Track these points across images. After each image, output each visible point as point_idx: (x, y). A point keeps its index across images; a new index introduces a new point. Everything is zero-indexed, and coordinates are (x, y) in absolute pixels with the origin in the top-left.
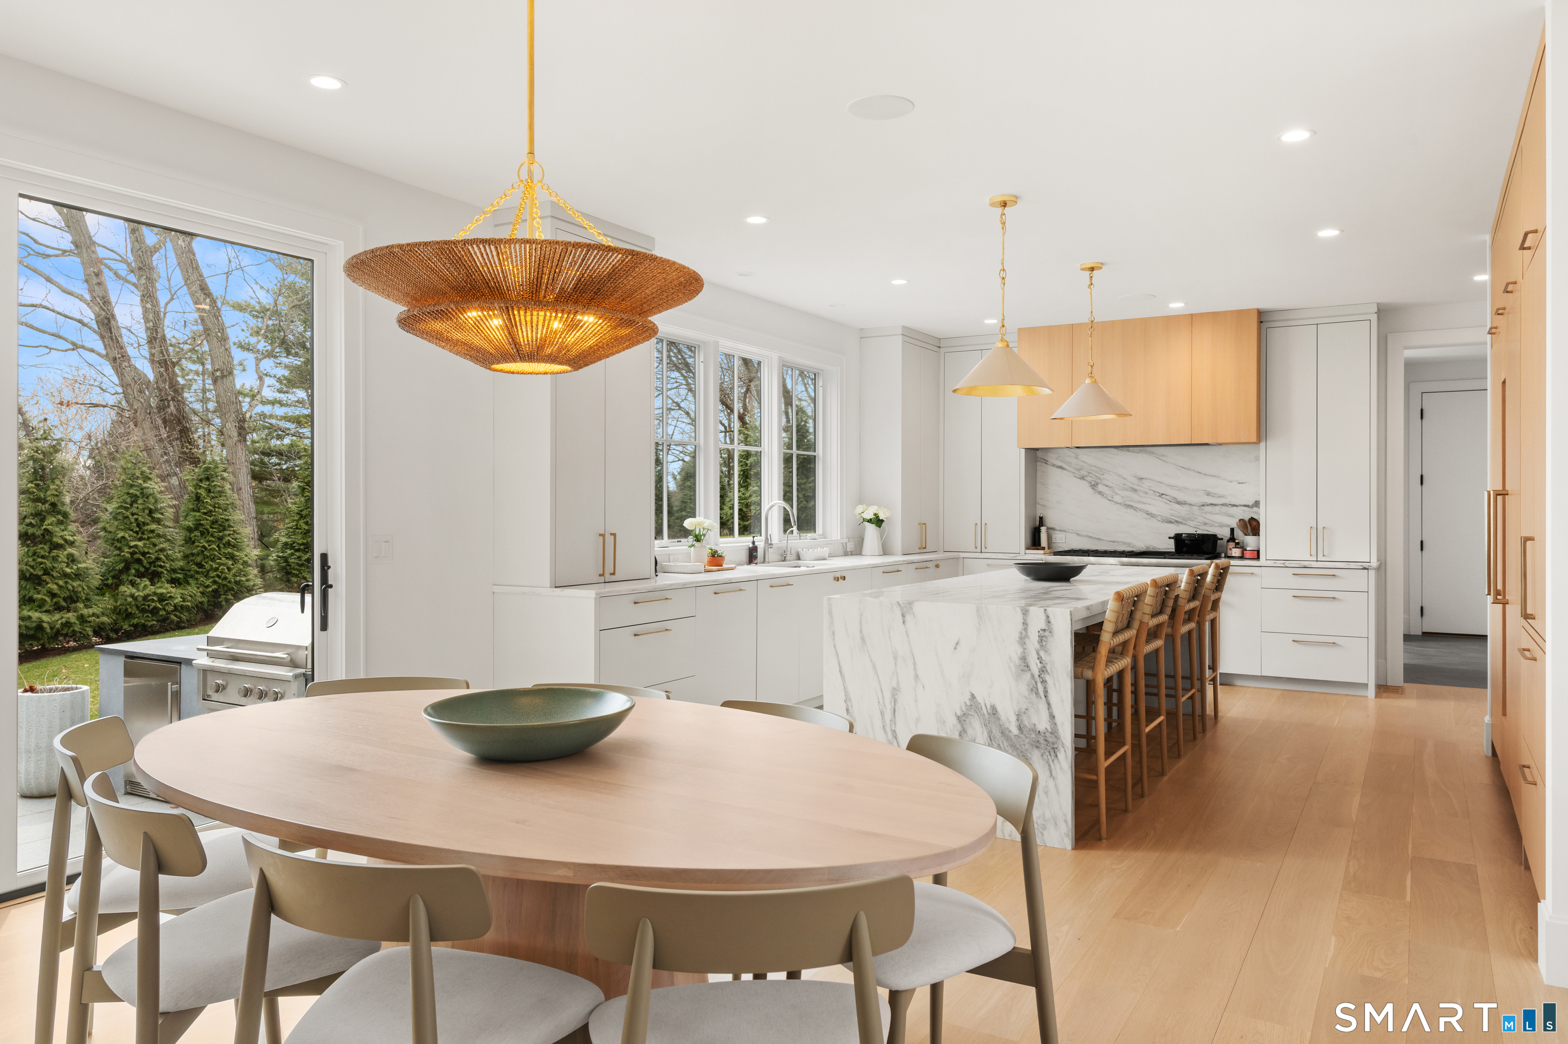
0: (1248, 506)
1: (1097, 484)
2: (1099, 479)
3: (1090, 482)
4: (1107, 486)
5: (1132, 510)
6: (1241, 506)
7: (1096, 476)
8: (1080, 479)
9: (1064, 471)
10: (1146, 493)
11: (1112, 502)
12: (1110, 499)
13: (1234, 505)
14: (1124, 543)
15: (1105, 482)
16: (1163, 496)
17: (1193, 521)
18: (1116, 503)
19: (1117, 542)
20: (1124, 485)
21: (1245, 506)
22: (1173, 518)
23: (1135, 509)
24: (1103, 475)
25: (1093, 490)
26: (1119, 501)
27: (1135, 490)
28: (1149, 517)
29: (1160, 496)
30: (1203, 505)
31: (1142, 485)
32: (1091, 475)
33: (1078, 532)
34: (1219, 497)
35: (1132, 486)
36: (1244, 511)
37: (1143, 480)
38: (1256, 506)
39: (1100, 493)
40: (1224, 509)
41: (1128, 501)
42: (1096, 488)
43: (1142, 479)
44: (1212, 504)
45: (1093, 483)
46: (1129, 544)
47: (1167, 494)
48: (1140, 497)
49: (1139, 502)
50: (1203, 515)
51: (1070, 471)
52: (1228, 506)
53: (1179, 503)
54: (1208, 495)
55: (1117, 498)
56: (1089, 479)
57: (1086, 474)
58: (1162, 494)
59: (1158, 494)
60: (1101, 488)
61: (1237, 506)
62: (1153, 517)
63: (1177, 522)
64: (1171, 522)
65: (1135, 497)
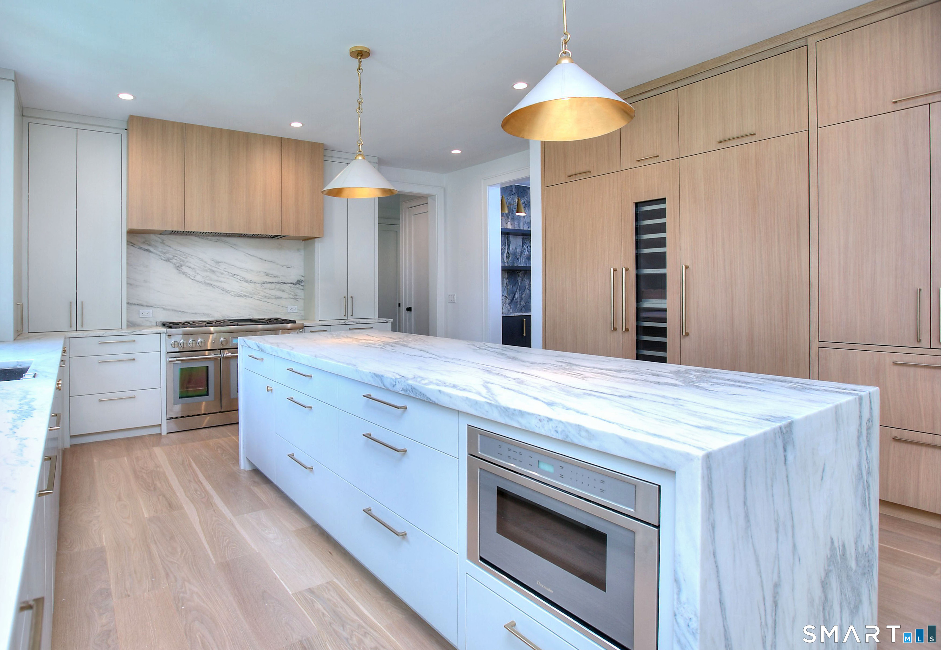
0: (293, 284)
1: (181, 266)
2: (183, 261)
3: (175, 264)
4: (189, 267)
5: (211, 287)
6: (289, 283)
7: (181, 259)
8: (166, 261)
9: (151, 254)
10: (222, 274)
11: (194, 281)
12: (193, 278)
13: (284, 283)
14: (204, 314)
15: (188, 264)
16: (235, 276)
17: (256, 295)
18: (198, 282)
19: (199, 313)
20: (205, 267)
21: (291, 283)
22: (242, 293)
23: (213, 286)
24: (186, 258)
25: (177, 271)
26: (200, 280)
27: (213, 272)
28: (224, 292)
29: (232, 276)
30: (264, 283)
31: (219, 267)
32: (175, 258)
33: (164, 307)
34: (275, 277)
35: (211, 268)
36: (291, 287)
37: (220, 263)
38: (298, 283)
39: (184, 273)
40: (278, 286)
41: (208, 280)
42: (180, 269)
43: (218, 262)
44: (270, 282)
45: (178, 265)
46: (208, 315)
47: (238, 274)
48: (218, 277)
49: (217, 281)
50: (264, 290)
51: (157, 254)
52: (280, 284)
53: (247, 281)
54: (267, 276)
55: (198, 278)
56: (174, 261)
57: (171, 257)
58: (235, 275)
59: (231, 275)
60: (184, 269)
61: (286, 284)
62: (228, 292)
63: (245, 296)
64: (241, 296)
65: (214, 277)
